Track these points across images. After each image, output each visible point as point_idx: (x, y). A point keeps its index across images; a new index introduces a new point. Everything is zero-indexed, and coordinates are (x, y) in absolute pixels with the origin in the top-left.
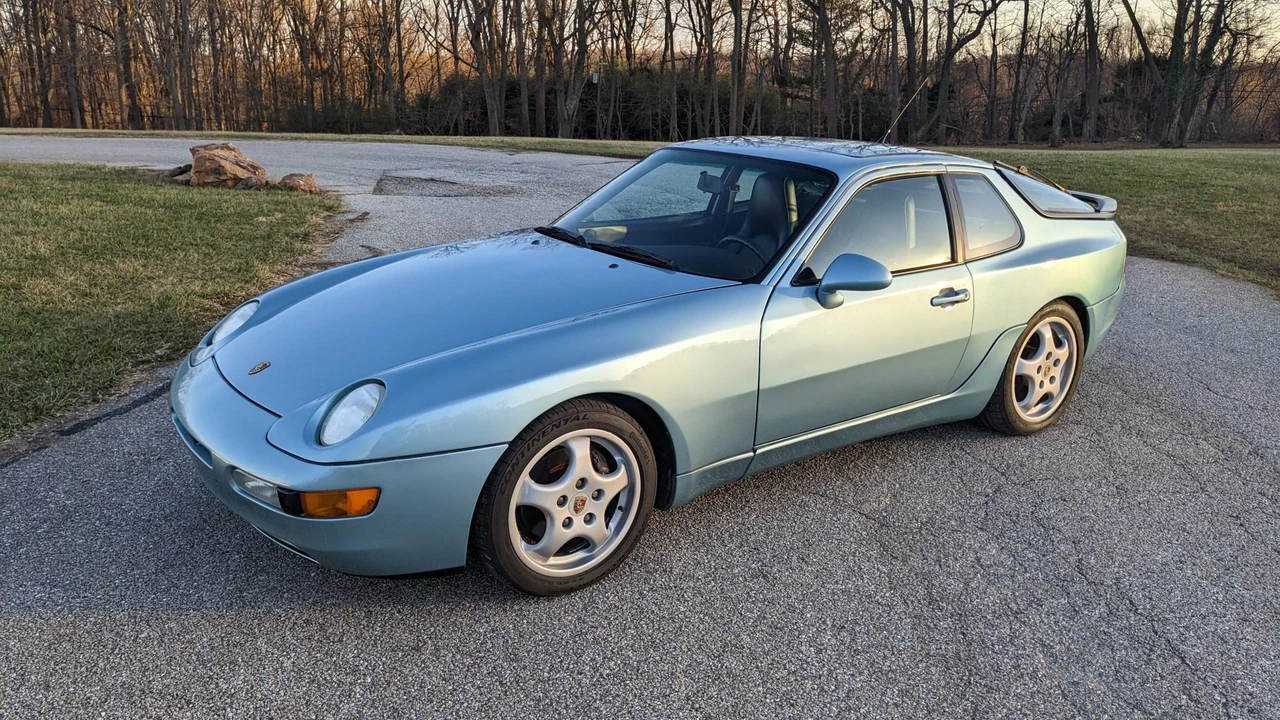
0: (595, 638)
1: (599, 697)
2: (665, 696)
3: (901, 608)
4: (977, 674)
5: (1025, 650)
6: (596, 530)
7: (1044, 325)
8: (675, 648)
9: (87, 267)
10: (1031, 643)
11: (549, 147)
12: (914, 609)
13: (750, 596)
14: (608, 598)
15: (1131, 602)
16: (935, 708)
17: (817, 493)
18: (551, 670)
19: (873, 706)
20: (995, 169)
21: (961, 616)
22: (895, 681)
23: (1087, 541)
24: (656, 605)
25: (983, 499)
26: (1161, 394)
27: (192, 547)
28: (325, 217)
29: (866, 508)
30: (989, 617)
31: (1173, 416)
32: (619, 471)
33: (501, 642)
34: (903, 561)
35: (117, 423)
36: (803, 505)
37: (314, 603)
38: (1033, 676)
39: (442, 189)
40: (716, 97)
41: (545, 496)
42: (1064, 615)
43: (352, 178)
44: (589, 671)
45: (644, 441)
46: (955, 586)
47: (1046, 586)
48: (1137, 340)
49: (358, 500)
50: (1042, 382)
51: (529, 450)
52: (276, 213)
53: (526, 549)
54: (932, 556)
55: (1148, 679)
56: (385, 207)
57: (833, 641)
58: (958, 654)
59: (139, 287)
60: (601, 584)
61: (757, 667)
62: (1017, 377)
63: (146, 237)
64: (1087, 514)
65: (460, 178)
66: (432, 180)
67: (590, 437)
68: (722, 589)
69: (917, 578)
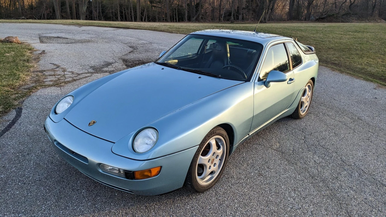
0: (226, 205)
4: (340, 200)
5: (347, 190)
6: (216, 168)
7: (307, 86)
8: (253, 205)
11: (91, 25)
12: (309, 180)
13: (262, 183)
15: (362, 170)
20: (294, 40)
21: (323, 181)
23: (339, 152)
24: (237, 190)
25: (303, 141)
26: (324, 102)
27: (64, 189)
28: (30, 53)
29: (274, 147)
31: (332, 109)
32: (221, 148)
34: (296, 164)
36: (256, 149)
37: (124, 206)
38: (354, 198)
39: (64, 41)
40: (132, 7)
41: (205, 160)
42: (349, 177)
43: (29, 37)
46: (315, 172)
47: (338, 168)
49: (154, 172)
50: (306, 103)
51: (202, 146)
52: (12, 52)
53: (198, 178)
54: (302, 162)
56: (49, 48)
57: (296, 195)
58: (331, 194)
61: (281, 208)
62: (301, 102)
64: (333, 143)
65: (68, 36)
66: (58, 37)
67: (215, 138)
68: (253, 182)
69: (303, 170)
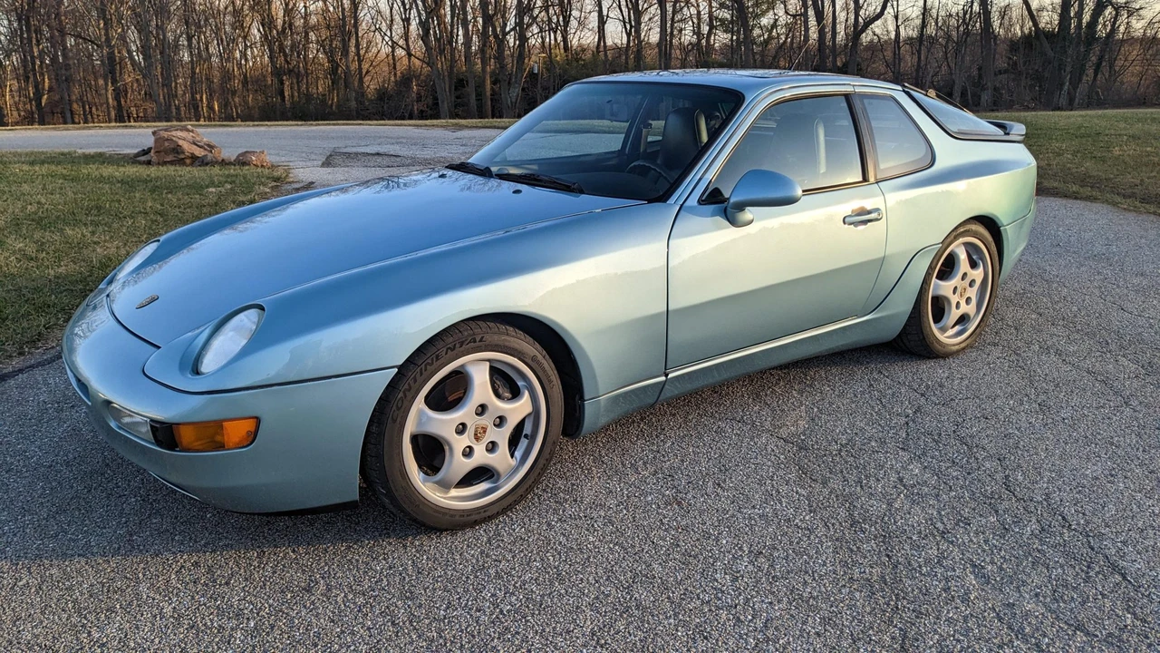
0: (497, 573)
1: (497, 635)
2: (568, 632)
3: (821, 531)
4: (904, 598)
5: (954, 571)
6: (501, 459)
7: (958, 246)
8: (582, 580)
9: (37, 235)
10: (960, 563)
12: (835, 532)
13: (662, 524)
14: (514, 530)
15: (1064, 518)
16: (861, 636)
17: (734, 419)
18: (448, 608)
19: (793, 636)
20: (904, 91)
21: (886, 538)
22: (817, 609)
23: (1013, 458)
24: (564, 535)
26: (1075, 316)
27: (89, 491)
28: (272, 187)
29: (784, 432)
30: (914, 538)
31: (1091, 335)
32: (522, 398)
33: (397, 579)
34: (823, 483)
35: (38, 374)
36: (720, 431)
37: (206, 545)
38: (965, 599)
39: (386, 161)
41: (442, 424)
42: (994, 533)
43: (304, 155)
44: (489, 607)
45: (548, 365)
46: (877, 507)
47: (973, 504)
48: (1048, 268)
49: (235, 431)
50: (958, 303)
51: (421, 374)
52: (226, 185)
53: (424, 481)
54: (852, 478)
55: (1088, 598)
56: (330, 177)
57: (750, 568)
58: (883, 577)
59: (85, 251)
60: (508, 516)
61: (669, 598)
62: (933, 298)
63: (99, 208)
64: (1011, 431)
65: (404, 151)
66: (378, 154)
67: (489, 360)
68: (634, 518)
69: (837, 500)
